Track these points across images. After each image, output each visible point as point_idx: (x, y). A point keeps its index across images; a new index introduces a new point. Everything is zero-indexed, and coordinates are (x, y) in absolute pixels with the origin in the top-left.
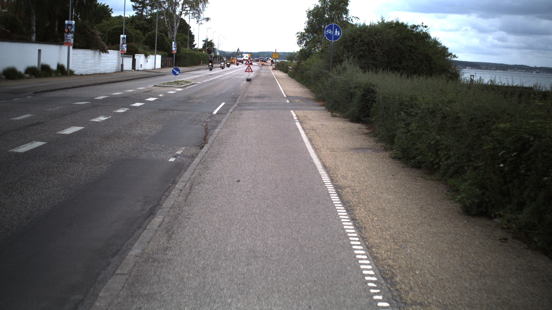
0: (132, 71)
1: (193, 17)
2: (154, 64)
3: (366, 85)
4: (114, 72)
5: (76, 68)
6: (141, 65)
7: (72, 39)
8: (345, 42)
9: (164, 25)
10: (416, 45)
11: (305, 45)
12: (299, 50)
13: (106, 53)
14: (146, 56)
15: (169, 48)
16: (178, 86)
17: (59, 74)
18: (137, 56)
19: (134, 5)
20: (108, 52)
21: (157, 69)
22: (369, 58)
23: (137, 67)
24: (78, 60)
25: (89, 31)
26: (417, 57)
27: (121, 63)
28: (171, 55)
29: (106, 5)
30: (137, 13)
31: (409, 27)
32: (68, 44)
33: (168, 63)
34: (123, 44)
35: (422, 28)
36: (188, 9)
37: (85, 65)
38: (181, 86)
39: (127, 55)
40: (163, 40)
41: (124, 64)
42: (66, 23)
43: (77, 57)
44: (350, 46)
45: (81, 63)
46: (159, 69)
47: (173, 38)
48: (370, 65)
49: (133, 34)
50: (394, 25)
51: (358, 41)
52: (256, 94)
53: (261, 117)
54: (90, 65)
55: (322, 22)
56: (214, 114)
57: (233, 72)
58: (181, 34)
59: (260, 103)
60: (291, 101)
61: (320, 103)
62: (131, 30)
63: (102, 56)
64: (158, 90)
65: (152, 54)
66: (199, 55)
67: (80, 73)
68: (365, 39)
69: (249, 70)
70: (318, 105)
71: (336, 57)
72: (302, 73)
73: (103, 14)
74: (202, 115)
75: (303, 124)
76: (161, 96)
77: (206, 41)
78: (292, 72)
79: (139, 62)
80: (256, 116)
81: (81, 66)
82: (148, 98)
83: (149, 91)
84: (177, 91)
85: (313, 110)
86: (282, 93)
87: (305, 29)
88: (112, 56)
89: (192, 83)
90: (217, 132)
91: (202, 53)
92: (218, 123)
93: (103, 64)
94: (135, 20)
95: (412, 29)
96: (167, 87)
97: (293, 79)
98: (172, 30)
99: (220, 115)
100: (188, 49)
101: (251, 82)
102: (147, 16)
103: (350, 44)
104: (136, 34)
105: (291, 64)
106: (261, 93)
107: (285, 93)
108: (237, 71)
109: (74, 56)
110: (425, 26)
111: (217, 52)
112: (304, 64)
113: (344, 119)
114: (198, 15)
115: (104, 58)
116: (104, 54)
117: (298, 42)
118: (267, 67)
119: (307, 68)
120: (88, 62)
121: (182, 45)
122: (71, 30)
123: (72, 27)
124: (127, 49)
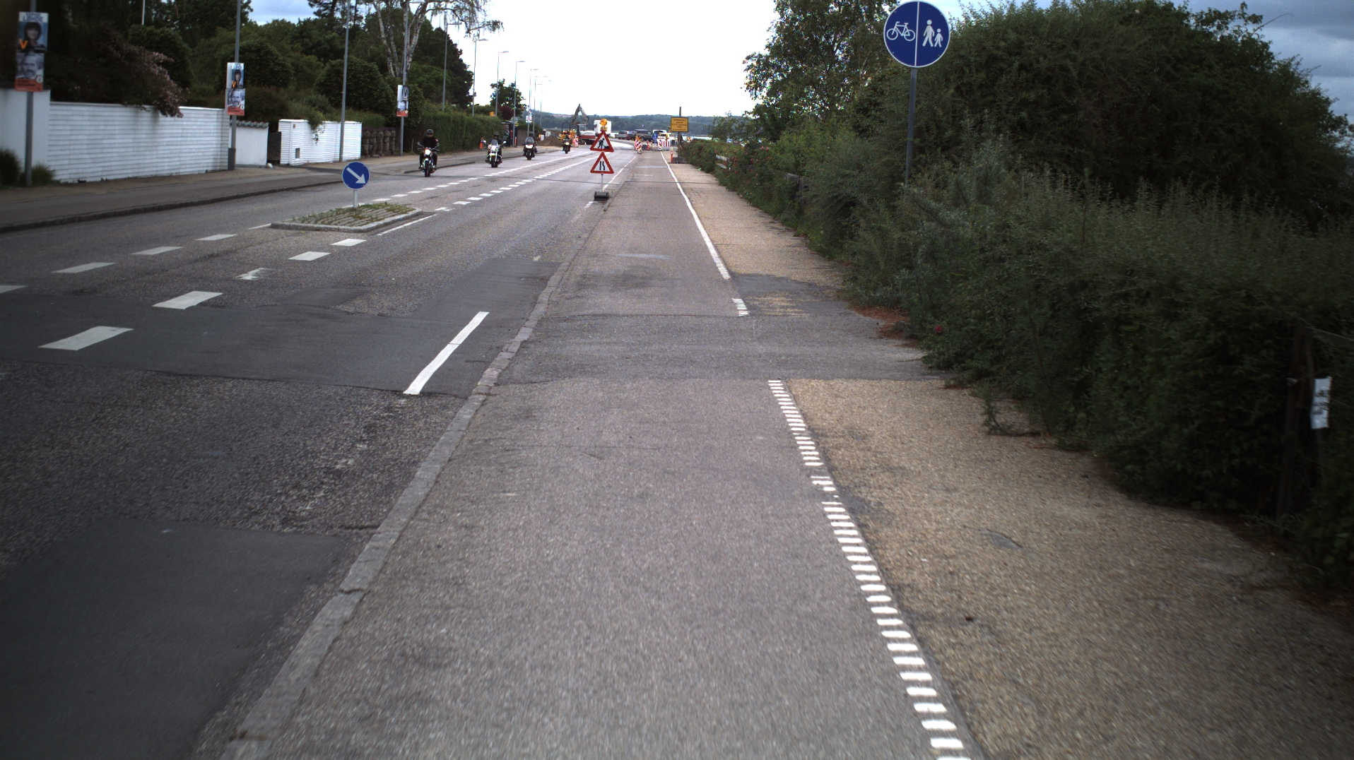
0: (267, 167)
1: (457, 20)
2: (339, 144)
4: (207, 171)
5: (66, 162)
6: (298, 150)
7: (39, 68)
8: (960, 72)
9: (378, 42)
10: (1224, 84)
11: (770, 93)
12: (751, 109)
13: (172, 115)
14: (314, 124)
15: (389, 103)
16: (354, 228)
18: (284, 126)
20: (180, 113)
21: (348, 161)
22: (1054, 133)
23: (286, 156)
24: (73, 137)
25: (118, 49)
26: (1231, 132)
27: (230, 146)
28: (393, 122)
31: (1192, 21)
32: (31, 87)
33: (385, 143)
34: (236, 87)
35: (1241, 22)
37: (98, 151)
38: (363, 227)
39: (247, 121)
40: (372, 79)
41: (238, 147)
42: (21, 19)
43: (69, 128)
44: (981, 86)
45: (85, 147)
46: (356, 160)
47: (401, 76)
49: (290, 65)
50: (1137, 11)
51: (1009, 69)
52: (618, 262)
53: (628, 447)
54: (117, 150)
55: (821, 24)
56: (412, 393)
57: (564, 168)
58: (425, 66)
59: (627, 316)
60: (752, 303)
61: (875, 320)
62: (292, 54)
63: (161, 123)
64: (270, 244)
65: (332, 120)
66: (479, 123)
67: (81, 176)
68: (1038, 62)
69: (602, 167)
70: (874, 334)
71: (928, 131)
72: (765, 178)
73: (224, 14)
74: (342, 415)
75: (871, 524)
76: (249, 276)
77: (500, 85)
78: (728, 172)
79: (290, 140)
80: (600, 433)
81: (84, 156)
82: (176, 296)
83: (227, 253)
84: (341, 247)
85: (864, 371)
86: (713, 260)
87: (770, 44)
88: (199, 123)
89: (414, 212)
90: (293, 677)
91: (486, 118)
92: (391, 485)
93: (167, 147)
94: (310, 30)
95: (1204, 27)
96: (311, 234)
97: (735, 193)
98: (400, 54)
99: (435, 402)
100: (445, 108)
101: (607, 204)
102: (344, 21)
103: (979, 80)
104: (305, 67)
105: (724, 149)
106: (636, 255)
107: (721, 257)
108: (567, 167)
109: (55, 123)
110: (1254, 15)
111: (528, 114)
112: (773, 152)
113: (1068, 458)
114: (469, 15)
115: (169, 131)
116: (169, 118)
117: (748, 84)
118: (656, 154)
119: (783, 163)
120: (109, 141)
121: (426, 96)
122: (36, 43)
123: (40, 33)
124: (246, 103)
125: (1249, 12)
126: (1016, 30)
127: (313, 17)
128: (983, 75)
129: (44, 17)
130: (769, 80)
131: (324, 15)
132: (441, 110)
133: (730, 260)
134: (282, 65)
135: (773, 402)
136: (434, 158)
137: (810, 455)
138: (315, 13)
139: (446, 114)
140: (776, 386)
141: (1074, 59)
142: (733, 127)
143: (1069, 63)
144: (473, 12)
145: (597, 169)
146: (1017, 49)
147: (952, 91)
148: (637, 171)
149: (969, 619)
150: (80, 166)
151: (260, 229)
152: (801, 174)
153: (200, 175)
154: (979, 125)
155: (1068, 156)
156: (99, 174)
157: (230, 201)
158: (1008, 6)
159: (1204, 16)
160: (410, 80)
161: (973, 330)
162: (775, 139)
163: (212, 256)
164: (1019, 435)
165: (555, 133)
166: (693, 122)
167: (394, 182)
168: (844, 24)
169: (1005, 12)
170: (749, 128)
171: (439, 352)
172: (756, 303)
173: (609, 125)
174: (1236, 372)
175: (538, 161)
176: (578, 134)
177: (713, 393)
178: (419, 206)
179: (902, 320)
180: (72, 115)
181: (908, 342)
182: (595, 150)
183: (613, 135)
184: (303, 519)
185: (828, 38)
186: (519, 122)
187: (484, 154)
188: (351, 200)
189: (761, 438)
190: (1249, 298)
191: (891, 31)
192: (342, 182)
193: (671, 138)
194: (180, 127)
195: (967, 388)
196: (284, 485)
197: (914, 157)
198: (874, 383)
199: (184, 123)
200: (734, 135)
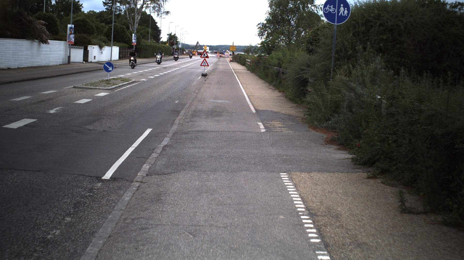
0: (83, 63)
1: (154, 11)
2: (110, 56)
4: (60, 64)
5: (4, 61)
6: (95, 57)
8: (354, 26)
9: (126, 18)
11: (267, 37)
12: (260, 43)
13: (46, 44)
14: (101, 47)
15: (129, 40)
16: (106, 88)
18: (90, 48)
20: (48, 43)
21: (114, 60)
23: (91, 59)
24: (6, 52)
25: (25, 19)
27: (69, 55)
31: (448, 6)
34: (71, 34)
36: (149, 2)
37: (17, 57)
38: (110, 88)
39: (75, 46)
40: (124, 31)
41: (71, 55)
43: (4, 48)
44: (363, 33)
45: (11, 55)
46: (117, 60)
47: (134, 30)
49: (95, 26)
51: (375, 25)
54: (24, 56)
55: (286, 12)
56: (106, 179)
57: (192, 64)
58: (143, 27)
59: (212, 132)
60: (266, 125)
61: (321, 134)
62: (96, 23)
63: (42, 46)
64: (69, 95)
65: (108, 46)
66: (162, 47)
67: (10, 66)
68: (387, 22)
69: (205, 64)
71: (341, 51)
72: (266, 68)
74: (65, 195)
76: (52, 112)
77: (171, 34)
78: (251, 66)
79: (92, 53)
80: (195, 214)
81: (11, 59)
82: (16, 121)
83: (49, 100)
84: (98, 96)
86: (248, 103)
87: (267, 19)
88: (56, 47)
89: (132, 81)
91: (165, 45)
93: (44, 56)
94: (103, 15)
95: (454, 9)
96: (88, 90)
97: (254, 73)
98: (134, 23)
99: (116, 184)
100: (150, 42)
101: (206, 78)
102: (116, 11)
103: (362, 30)
104: (101, 27)
105: (249, 57)
106: (217, 101)
107: (251, 102)
111: (180, 44)
112: (269, 59)
114: (158, 9)
115: (44, 50)
116: (45, 45)
117: (259, 34)
118: (225, 58)
119: (273, 63)
120: (21, 53)
121: (143, 38)
124: (75, 40)
126: (378, 10)
127: (105, 10)
128: (364, 28)
130: (266, 32)
131: (108, 9)
132: (148, 43)
133: (255, 103)
134: (91, 26)
136: (135, 61)
137: (312, 232)
138: (105, 9)
139: (150, 44)
140: (284, 176)
141: (402, 22)
142: (252, 49)
143: (400, 24)
144: (159, 8)
145: (203, 64)
146: (378, 17)
147: (351, 35)
148: (218, 65)
150: (9, 62)
151: (69, 88)
152: (281, 67)
153: (56, 66)
156: (17, 65)
157: (64, 76)
159: (453, 5)
160: (138, 32)
162: (269, 54)
163: (42, 101)
164: (418, 213)
166: (238, 47)
168: (294, 12)
169: (372, 2)
170: (258, 50)
171: (125, 152)
172: (268, 125)
173: (208, 48)
175: (180, 62)
176: (197, 51)
177: (254, 182)
178: (134, 78)
179: (333, 135)
181: (339, 147)
182: (202, 57)
183: (209, 52)
187: (155, 59)
188: (106, 77)
189: (282, 217)
191: (326, 9)
192: (103, 69)
193: (230, 53)
194: (49, 48)
195: (378, 178)
197: (335, 62)
198: (332, 174)
199: (51, 47)
200: (252, 52)
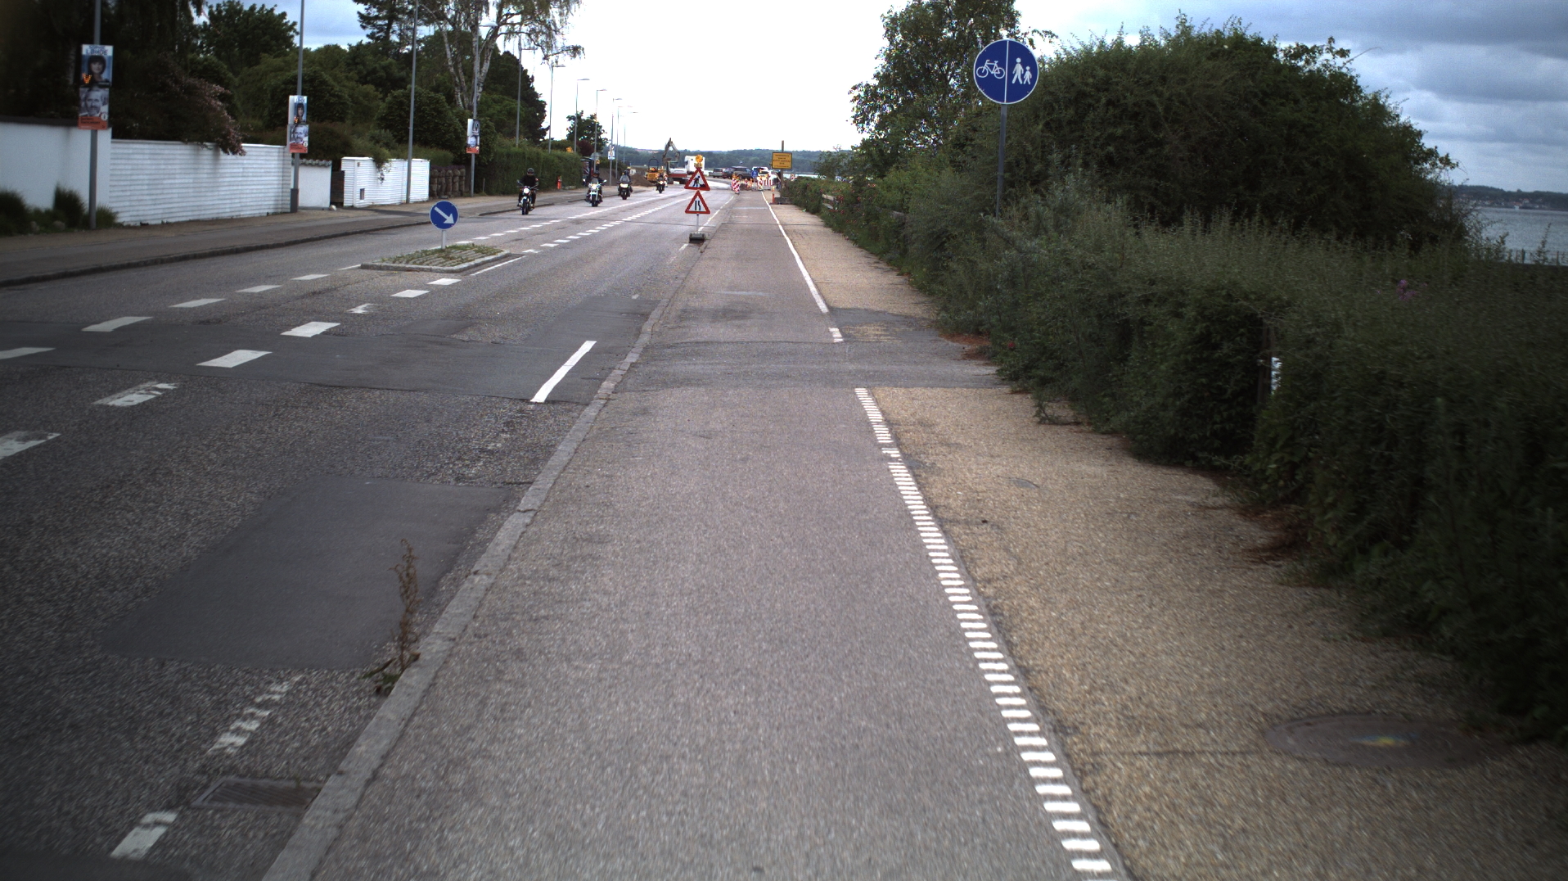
0: (330, 209)
1: (532, 45)
2: (405, 188)
3: (1210, 292)
4: (268, 214)
5: (127, 204)
6: (362, 191)
7: (104, 104)
8: (1049, 108)
9: (445, 69)
10: (1310, 118)
11: (879, 127)
12: (858, 143)
13: (234, 153)
14: (379, 162)
15: (458, 138)
16: (446, 268)
17: (58, 223)
18: (348, 164)
19: (364, 12)
20: (242, 151)
21: (416, 202)
22: (1141, 167)
23: (350, 197)
24: (134, 177)
25: (177, 82)
26: (1316, 164)
27: (292, 187)
28: (463, 159)
29: (277, 12)
30: (370, 36)
31: (1281, 55)
32: (94, 125)
33: (454, 183)
34: (298, 123)
35: (1329, 56)
36: (517, 19)
37: (159, 192)
38: (456, 268)
39: (312, 159)
40: (439, 112)
41: (300, 186)
42: (84, 53)
43: (130, 167)
44: (1070, 123)
45: (146, 187)
46: (423, 202)
47: (471, 108)
48: (1142, 193)
49: (347, 96)
50: (1226, 47)
51: (1096, 105)
52: (717, 298)
53: (732, 431)
54: (177, 191)
55: (934, 51)
56: (539, 401)
57: (653, 210)
58: (495, 96)
59: (728, 343)
60: (847, 332)
61: (961, 346)
62: (347, 84)
63: (222, 162)
64: (367, 283)
65: (398, 157)
66: (557, 161)
67: (142, 218)
68: (1125, 98)
69: (697, 207)
70: (959, 356)
71: (1018, 166)
72: (872, 216)
73: (267, 37)
74: (482, 415)
75: (924, 475)
76: (359, 310)
77: (578, 117)
78: (834, 212)
79: (354, 179)
80: (708, 423)
81: (145, 197)
82: (299, 325)
84: (438, 286)
85: (945, 382)
86: (811, 295)
87: (879, 73)
88: (260, 162)
89: (502, 254)
90: (500, 548)
91: (564, 153)
92: (537, 459)
93: (228, 188)
94: (363, 56)
95: (1292, 61)
96: (404, 274)
97: (841, 234)
98: (469, 84)
99: (560, 407)
100: (519, 143)
101: (704, 246)
102: (401, 45)
103: (1068, 116)
104: (361, 98)
105: (831, 187)
106: (736, 293)
107: (820, 293)
108: (656, 209)
109: (116, 162)
110: (1342, 50)
111: (610, 150)
112: (881, 189)
113: (1099, 439)
114: (546, 37)
115: (229, 171)
116: (231, 157)
117: (855, 117)
118: (755, 194)
119: (889, 201)
120: (170, 181)
121: (498, 131)
122: (100, 77)
123: (104, 68)
124: (310, 142)
125: (1337, 46)
126: (1104, 67)
127: (366, 40)
128: (1071, 111)
129: (109, 50)
130: (878, 113)
131: (378, 38)
132: (514, 146)
133: (831, 297)
134: (338, 96)
135: (859, 404)
136: (532, 197)
137: (883, 435)
138: (368, 36)
139: (521, 150)
140: (861, 392)
141: (1160, 95)
142: (841, 163)
143: (1155, 99)
144: (549, 36)
145: (692, 208)
146: (1105, 85)
147: (1040, 127)
148: (734, 213)
149: (985, 521)
150: (141, 208)
151: (351, 269)
152: (906, 211)
153: (261, 217)
154: (1066, 163)
155: (1156, 189)
156: (160, 216)
158: (1098, 43)
159: (1292, 51)
161: (1038, 343)
162: (882, 176)
163: (314, 293)
164: (1064, 424)
165: (641, 172)
166: (799, 158)
167: (470, 225)
168: (958, 51)
169: (1095, 49)
170: (857, 164)
171: (555, 372)
172: (852, 331)
173: (703, 161)
174: (1216, 355)
175: (634, 200)
176: (668, 172)
177: (805, 397)
178: (505, 248)
179: (988, 344)
180: (133, 154)
181: (989, 361)
182: (690, 189)
183: (708, 172)
184: (471, 478)
185: (941, 66)
186: (601, 158)
188: (440, 241)
189: (844, 426)
190: (1229, 296)
191: (982, 69)
194: (240, 166)
195: (1030, 393)
196: (450, 458)
197: (1005, 190)
199: (245, 162)
200: (844, 172)
